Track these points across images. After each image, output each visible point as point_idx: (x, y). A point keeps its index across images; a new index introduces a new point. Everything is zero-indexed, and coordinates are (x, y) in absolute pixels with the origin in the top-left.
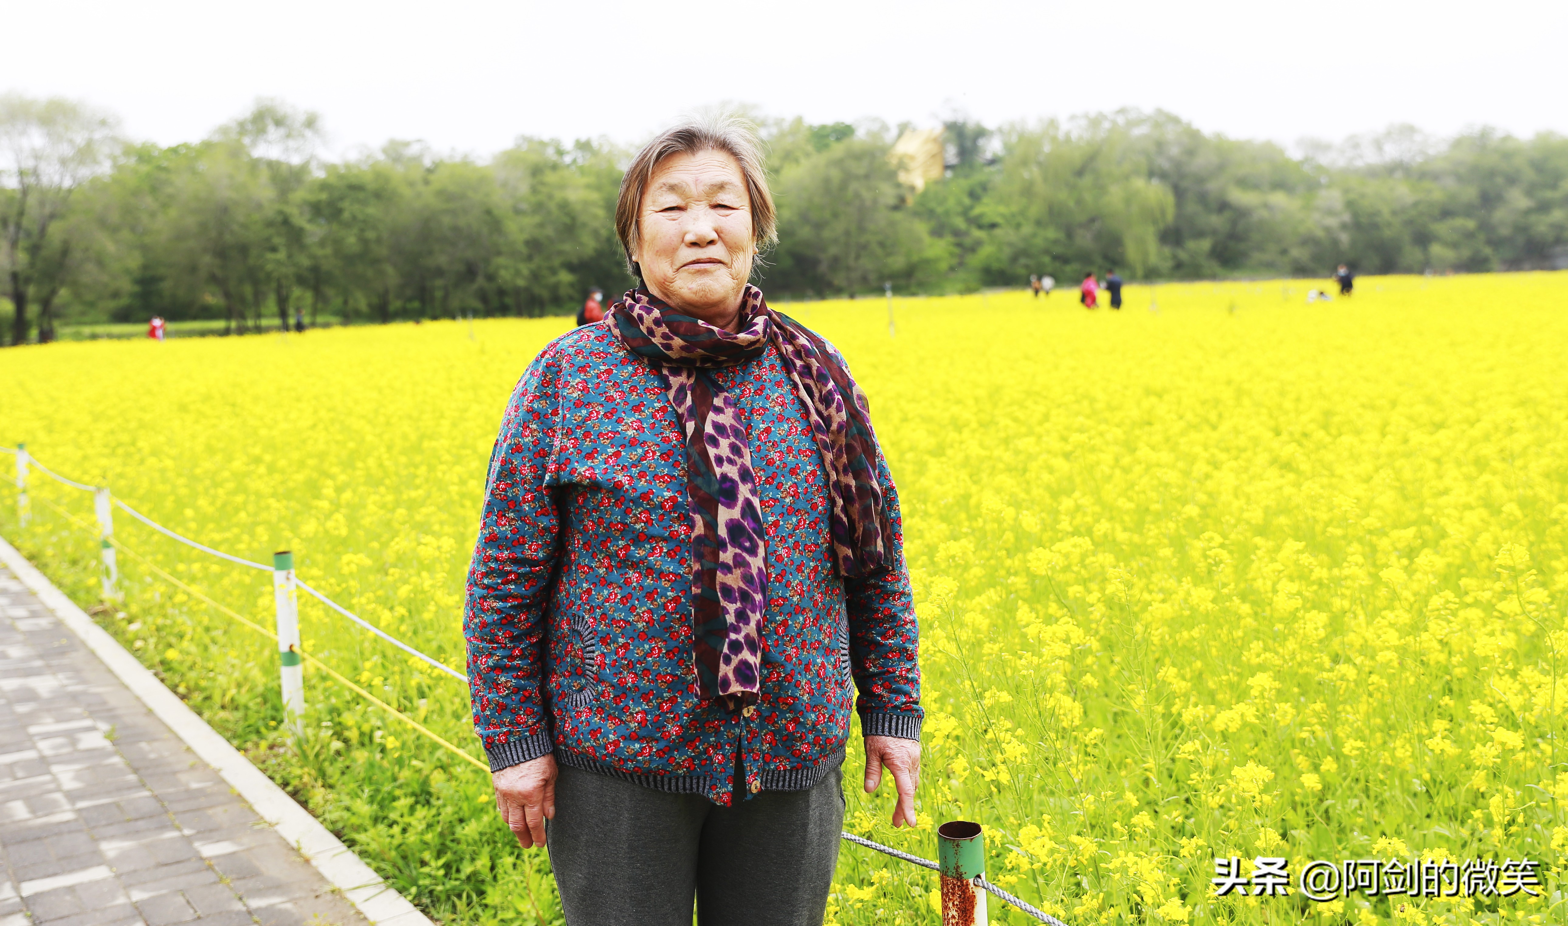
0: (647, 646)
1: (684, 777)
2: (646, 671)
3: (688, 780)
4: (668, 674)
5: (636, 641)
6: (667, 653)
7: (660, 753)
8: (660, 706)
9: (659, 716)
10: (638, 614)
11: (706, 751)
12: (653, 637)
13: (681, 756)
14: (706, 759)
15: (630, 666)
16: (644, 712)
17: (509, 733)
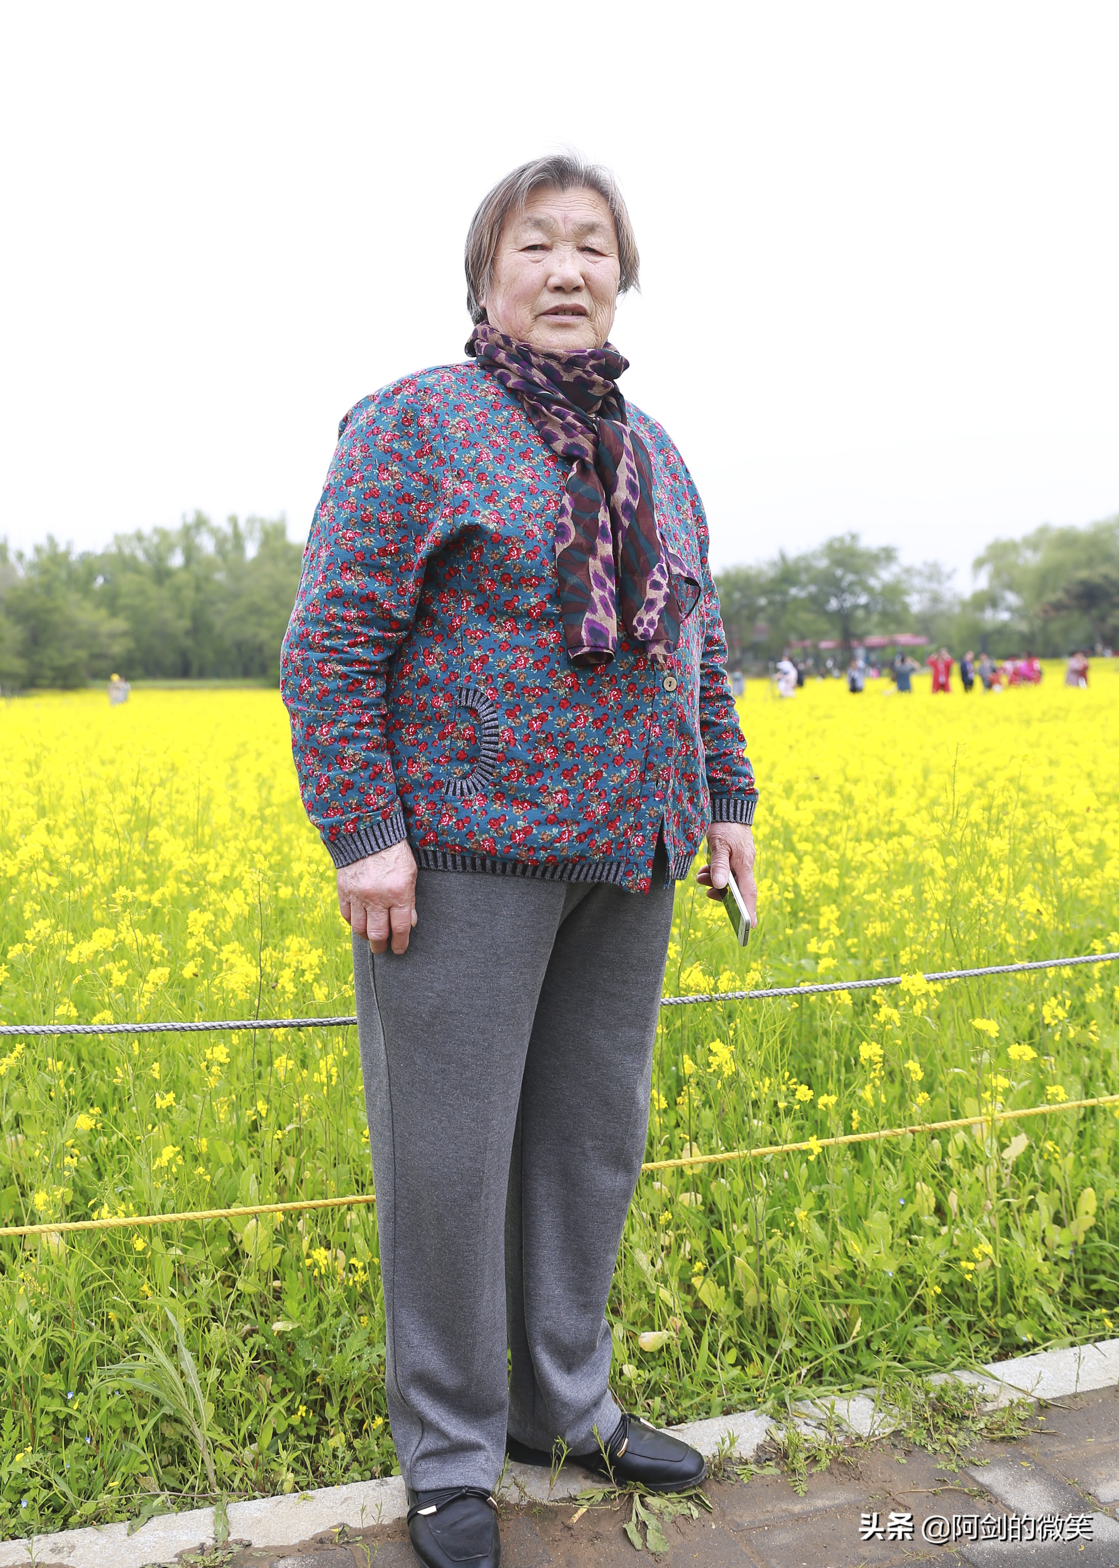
0: (570, 716)
1: (598, 864)
2: (570, 744)
3: (600, 867)
4: (596, 746)
5: (557, 710)
6: (595, 722)
7: (580, 838)
8: (585, 784)
9: (583, 794)
10: (559, 679)
11: (625, 833)
12: (578, 705)
13: (602, 838)
14: (623, 843)
15: (549, 738)
16: (566, 791)
17: (358, 818)
